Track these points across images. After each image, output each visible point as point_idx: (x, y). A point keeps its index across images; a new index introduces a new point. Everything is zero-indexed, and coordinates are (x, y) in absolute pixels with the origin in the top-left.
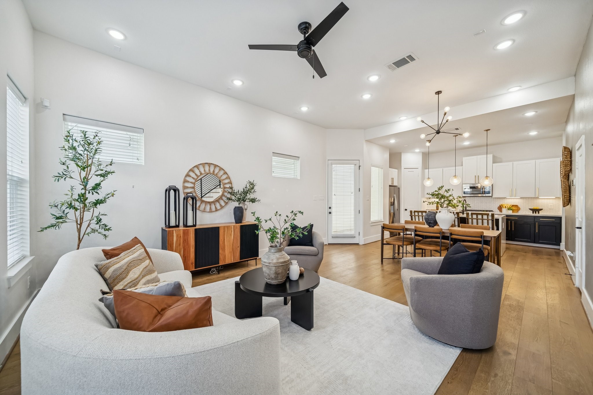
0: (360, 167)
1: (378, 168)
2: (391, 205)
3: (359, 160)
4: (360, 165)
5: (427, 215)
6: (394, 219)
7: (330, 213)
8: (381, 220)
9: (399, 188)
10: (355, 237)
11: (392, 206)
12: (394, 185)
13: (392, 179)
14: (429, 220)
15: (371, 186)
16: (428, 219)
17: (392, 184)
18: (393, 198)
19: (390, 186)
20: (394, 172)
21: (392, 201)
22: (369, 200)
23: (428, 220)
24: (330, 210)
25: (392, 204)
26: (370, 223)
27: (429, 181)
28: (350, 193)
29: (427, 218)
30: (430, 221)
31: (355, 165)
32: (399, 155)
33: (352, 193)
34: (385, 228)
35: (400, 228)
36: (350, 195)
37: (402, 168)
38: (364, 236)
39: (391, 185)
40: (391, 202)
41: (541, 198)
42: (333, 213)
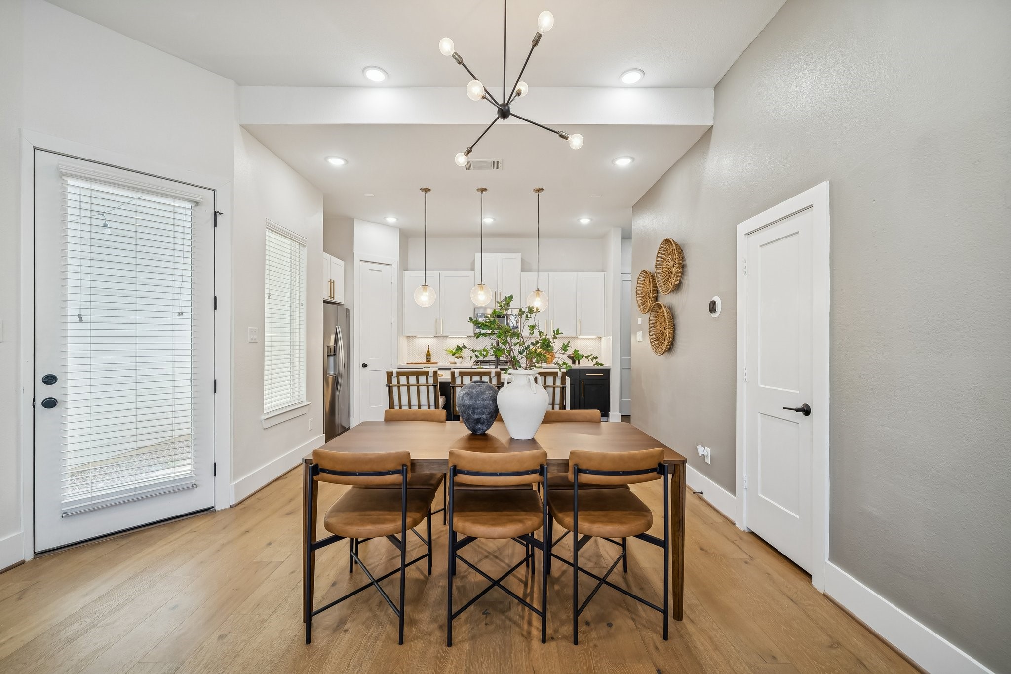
0: (219, 218)
1: (289, 242)
2: (328, 356)
3: (214, 191)
4: (217, 211)
5: (468, 394)
6: (337, 394)
7: (50, 403)
8: (301, 403)
9: (347, 310)
10: (195, 486)
11: (332, 358)
12: (336, 300)
13: (331, 283)
14: (476, 411)
15: (267, 296)
16: (474, 409)
17: (331, 297)
18: (333, 337)
19: (325, 302)
20: (334, 267)
21: (332, 343)
22: (258, 342)
23: (473, 413)
24: (45, 392)
25: (332, 352)
26: (261, 421)
27: (427, 294)
28: (170, 315)
29: (469, 407)
30: (478, 417)
31: (197, 203)
32: (349, 222)
33: (181, 314)
34: (324, 470)
35: (390, 466)
36: (170, 321)
37: (356, 259)
38: (235, 475)
39: (329, 299)
40: (329, 348)
41: (582, 338)
42: (69, 405)
